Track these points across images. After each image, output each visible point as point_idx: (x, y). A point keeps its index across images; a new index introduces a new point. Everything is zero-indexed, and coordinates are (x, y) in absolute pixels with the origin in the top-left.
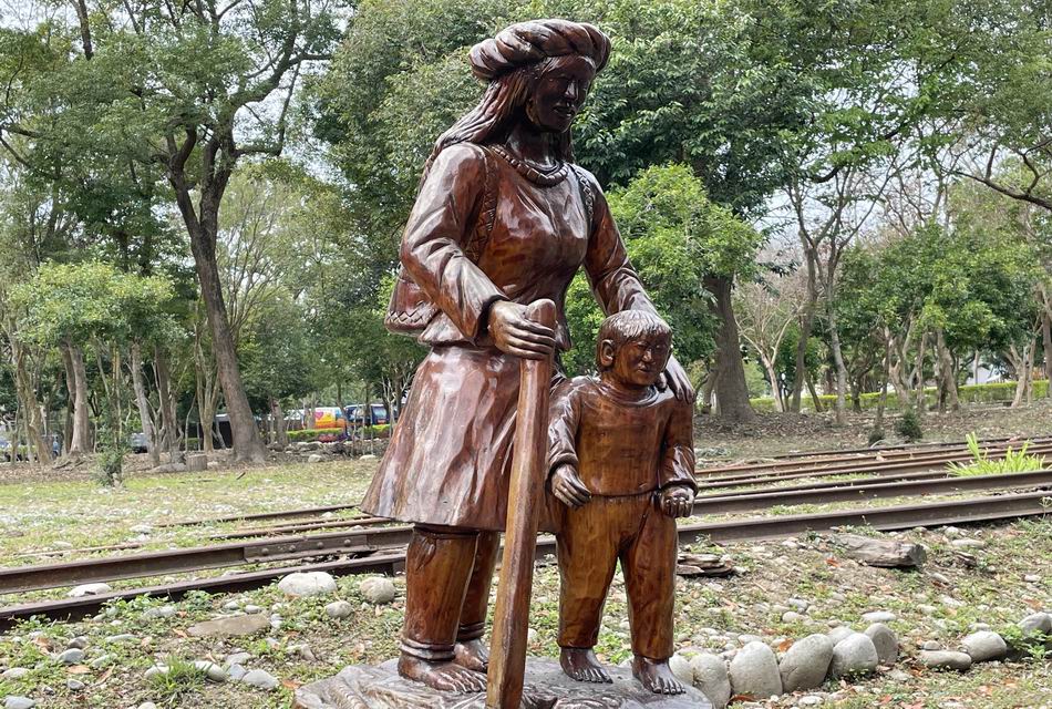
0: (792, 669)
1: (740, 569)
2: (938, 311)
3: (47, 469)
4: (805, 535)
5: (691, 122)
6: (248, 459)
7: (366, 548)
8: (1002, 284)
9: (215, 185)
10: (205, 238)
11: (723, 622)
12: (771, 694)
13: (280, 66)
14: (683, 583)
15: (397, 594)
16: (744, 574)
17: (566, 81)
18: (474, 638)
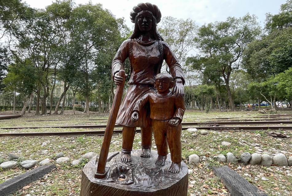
9: (229, 74)
10: (227, 81)
11: (278, 147)
12: (284, 165)
13: (238, 57)
14: (272, 138)
15: (207, 133)
16: (289, 137)
17: (143, 18)
18: (148, 148)
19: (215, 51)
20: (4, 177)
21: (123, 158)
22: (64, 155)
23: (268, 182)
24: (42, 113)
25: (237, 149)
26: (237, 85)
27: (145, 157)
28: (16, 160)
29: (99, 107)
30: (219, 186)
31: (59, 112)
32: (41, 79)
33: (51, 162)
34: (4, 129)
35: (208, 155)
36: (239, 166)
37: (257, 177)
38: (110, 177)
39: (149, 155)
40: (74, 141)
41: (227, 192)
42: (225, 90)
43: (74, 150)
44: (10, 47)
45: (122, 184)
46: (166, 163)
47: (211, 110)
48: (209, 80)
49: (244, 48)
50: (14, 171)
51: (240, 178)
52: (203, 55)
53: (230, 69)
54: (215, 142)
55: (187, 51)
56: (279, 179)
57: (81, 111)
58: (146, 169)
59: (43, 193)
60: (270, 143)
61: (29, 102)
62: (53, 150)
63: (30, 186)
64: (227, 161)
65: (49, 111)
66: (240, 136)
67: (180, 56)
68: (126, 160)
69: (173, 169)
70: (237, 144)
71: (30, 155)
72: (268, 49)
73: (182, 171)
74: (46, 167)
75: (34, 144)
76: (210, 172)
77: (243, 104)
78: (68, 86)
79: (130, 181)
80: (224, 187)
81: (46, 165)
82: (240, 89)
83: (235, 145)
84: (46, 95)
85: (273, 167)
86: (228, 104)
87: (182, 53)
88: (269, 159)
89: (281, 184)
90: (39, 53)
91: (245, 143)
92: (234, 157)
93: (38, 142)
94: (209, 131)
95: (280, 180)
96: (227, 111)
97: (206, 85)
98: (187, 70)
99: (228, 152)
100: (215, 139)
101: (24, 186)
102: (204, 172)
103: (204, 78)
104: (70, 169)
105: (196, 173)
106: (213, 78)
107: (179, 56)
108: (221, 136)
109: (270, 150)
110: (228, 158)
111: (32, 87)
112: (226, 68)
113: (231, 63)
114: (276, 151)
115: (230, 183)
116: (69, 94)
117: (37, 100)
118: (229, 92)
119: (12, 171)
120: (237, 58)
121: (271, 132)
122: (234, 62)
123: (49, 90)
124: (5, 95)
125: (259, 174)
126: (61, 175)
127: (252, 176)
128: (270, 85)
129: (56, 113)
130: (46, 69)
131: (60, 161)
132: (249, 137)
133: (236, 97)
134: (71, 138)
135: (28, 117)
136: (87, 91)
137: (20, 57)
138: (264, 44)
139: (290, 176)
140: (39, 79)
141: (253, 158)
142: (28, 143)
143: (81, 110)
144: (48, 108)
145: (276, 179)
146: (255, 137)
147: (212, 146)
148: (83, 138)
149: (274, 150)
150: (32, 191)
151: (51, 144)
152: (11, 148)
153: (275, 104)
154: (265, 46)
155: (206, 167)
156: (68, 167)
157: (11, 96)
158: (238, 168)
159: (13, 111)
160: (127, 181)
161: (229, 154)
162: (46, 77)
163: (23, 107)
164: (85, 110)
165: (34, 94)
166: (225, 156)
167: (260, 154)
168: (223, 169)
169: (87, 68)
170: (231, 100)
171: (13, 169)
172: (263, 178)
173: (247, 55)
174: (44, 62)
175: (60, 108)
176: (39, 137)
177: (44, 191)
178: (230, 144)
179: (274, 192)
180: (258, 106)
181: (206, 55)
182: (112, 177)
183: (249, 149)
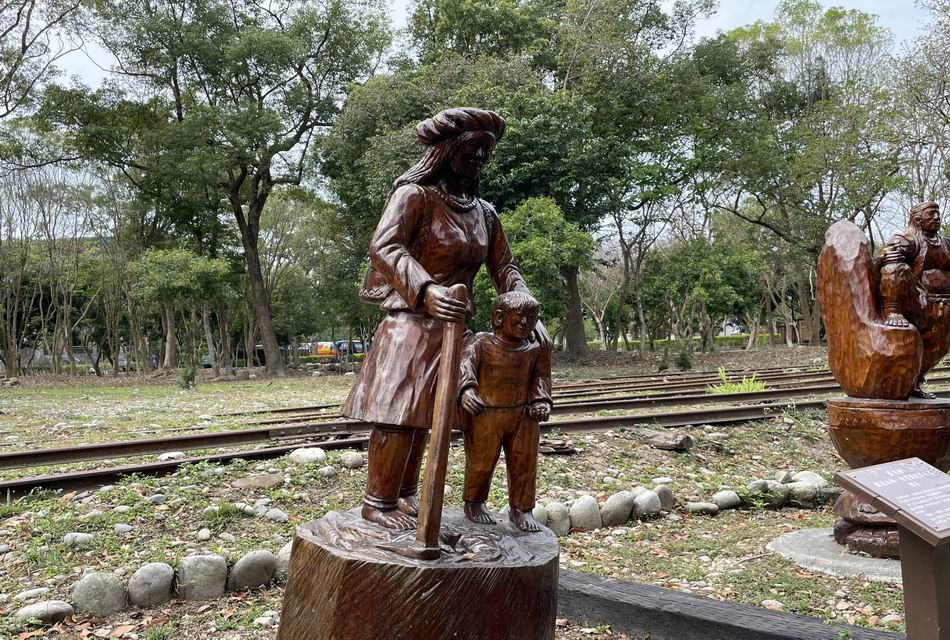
0: (608, 512)
1: (578, 450)
2: (702, 291)
3: (149, 377)
4: (618, 429)
5: (555, 171)
6: (275, 374)
7: (346, 432)
8: (743, 275)
9: (258, 203)
10: (250, 235)
11: (566, 483)
12: (596, 527)
13: (301, 130)
16: (581, 452)
18: (411, 495)
21: (397, 521)
53: (264, 180)
69: (529, 523)
85: (575, 535)
88: (563, 515)
95: (608, 559)
109: (551, 491)
113: (268, 154)
114: (565, 492)
118: (258, 286)
120: (294, 134)
122: (282, 153)
139: (620, 548)
149: (561, 492)
172: (575, 563)
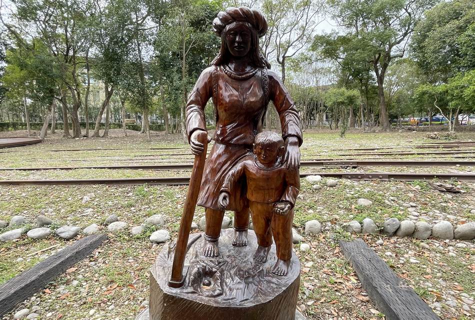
1: (462, 191)
6: (386, 131)
7: (356, 165)
9: (385, 67)
10: (381, 79)
11: (444, 209)
12: (448, 238)
13: (405, 34)
14: (437, 193)
15: (337, 185)
16: (464, 193)
17: (235, 35)
18: (243, 231)
19: (365, 24)
20: (37, 252)
21: (208, 249)
22: (118, 218)
23: (418, 265)
24: (74, 134)
25: (380, 212)
26: (397, 84)
27: (239, 246)
28: (49, 226)
29: (164, 123)
30: (346, 272)
31: (102, 133)
32: (64, 77)
33: (101, 230)
34: (20, 170)
35: (334, 222)
36: (380, 238)
37: (403, 257)
38: (190, 285)
39: (245, 242)
40: (131, 194)
41: (356, 282)
42: (375, 95)
43: (132, 208)
44: (3, 19)
45: (207, 296)
46: (269, 256)
47: (349, 129)
48: (351, 77)
49: (417, 17)
50: (49, 242)
51: (378, 261)
52: (343, 32)
53: (388, 57)
54: (347, 199)
55: (315, 24)
56: (435, 261)
57: (137, 130)
58: (240, 270)
59: (95, 279)
60: (433, 202)
61: (51, 116)
62: (100, 208)
63: (76, 268)
64: (363, 230)
65: (85, 130)
66: (388, 189)
67: (303, 34)
68: (212, 254)
69: (279, 269)
70: (381, 203)
71: (68, 217)
72: (461, 22)
73: (292, 271)
74: (94, 239)
75: (70, 199)
76: (335, 249)
77: (403, 118)
78: (112, 90)
79: (217, 292)
80: (353, 274)
81: (93, 234)
82: (401, 93)
83: (378, 205)
84: (77, 106)
85: (430, 241)
86: (379, 117)
87: (306, 27)
88: (427, 229)
89: (436, 268)
90: (54, 28)
91: (394, 201)
92: (374, 225)
93: (76, 196)
94: (340, 180)
95: (436, 263)
96: (374, 132)
97: (343, 89)
98: (313, 59)
99: (365, 218)
100: (348, 195)
101: (67, 269)
102: (326, 248)
103: (342, 72)
104: (129, 241)
105: (315, 250)
106: (356, 74)
107: (301, 34)
108: (357, 189)
109: (431, 213)
110: (364, 227)
111: (51, 91)
112: (382, 56)
113: (391, 46)
114: (439, 215)
115: (363, 269)
116: (115, 102)
117: (63, 112)
118: (382, 98)
119: (46, 242)
120: (402, 37)
121: (438, 184)
122: (397, 45)
123: (81, 95)
124: (10, 104)
125: (407, 253)
126: (116, 250)
127: (396, 256)
128: (452, 90)
129: (97, 135)
130: (71, 59)
131: (114, 228)
132: (403, 191)
133: (394, 106)
134: (127, 189)
135: (52, 142)
136: (144, 99)
137: (23, 37)
138: (456, 10)
139: (453, 256)
140: (61, 77)
141: (402, 227)
142: (61, 196)
143: (136, 128)
144: (83, 125)
145: (430, 262)
146: (411, 191)
147: (342, 206)
148: (145, 189)
149: (436, 214)
150: (80, 277)
151: (97, 199)
152: (39, 205)
153: (457, 118)
154: (457, 15)
155: (330, 240)
156: (126, 238)
157: (19, 105)
158: (377, 243)
159: (27, 131)
160: (214, 291)
161: (367, 221)
162: (73, 73)
163: (42, 125)
164: (142, 129)
165: (57, 102)
166: (361, 223)
167: (415, 221)
168: (355, 244)
169: (141, 58)
170: (383, 112)
171: (46, 239)
172: (412, 260)
173: (422, 32)
174: (65, 45)
175: (101, 125)
176: (77, 187)
177: (97, 275)
178: (371, 202)
179: (424, 282)
180: (427, 121)
181: (348, 31)
182: (192, 285)
183: (399, 212)
